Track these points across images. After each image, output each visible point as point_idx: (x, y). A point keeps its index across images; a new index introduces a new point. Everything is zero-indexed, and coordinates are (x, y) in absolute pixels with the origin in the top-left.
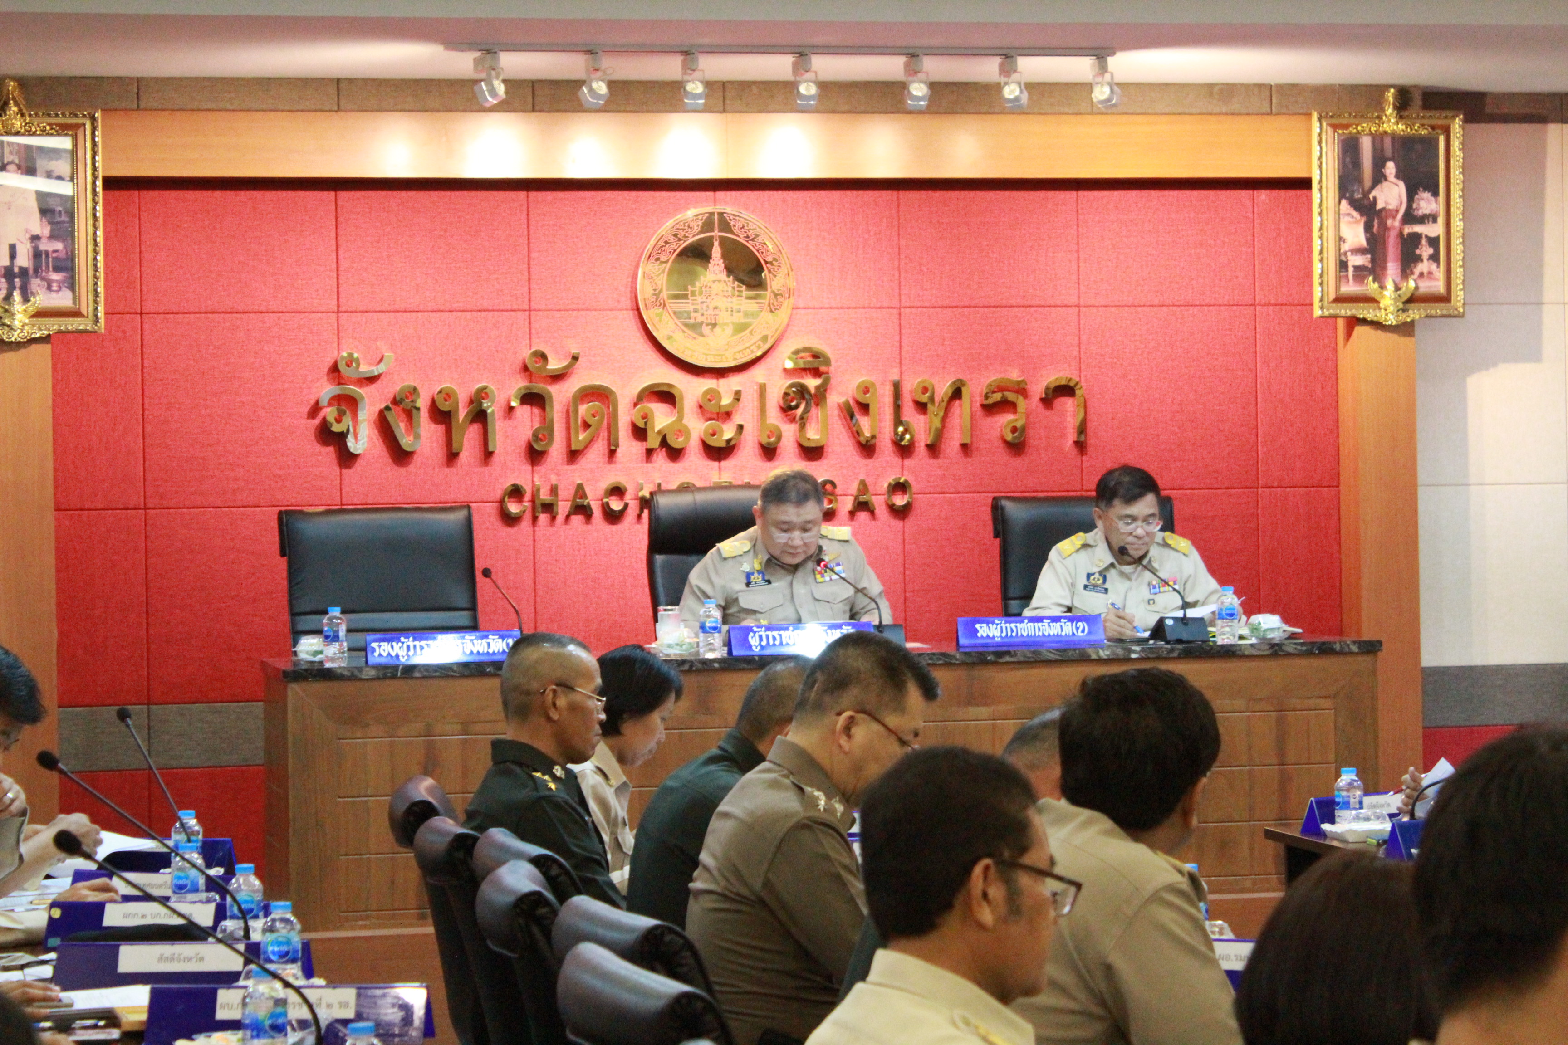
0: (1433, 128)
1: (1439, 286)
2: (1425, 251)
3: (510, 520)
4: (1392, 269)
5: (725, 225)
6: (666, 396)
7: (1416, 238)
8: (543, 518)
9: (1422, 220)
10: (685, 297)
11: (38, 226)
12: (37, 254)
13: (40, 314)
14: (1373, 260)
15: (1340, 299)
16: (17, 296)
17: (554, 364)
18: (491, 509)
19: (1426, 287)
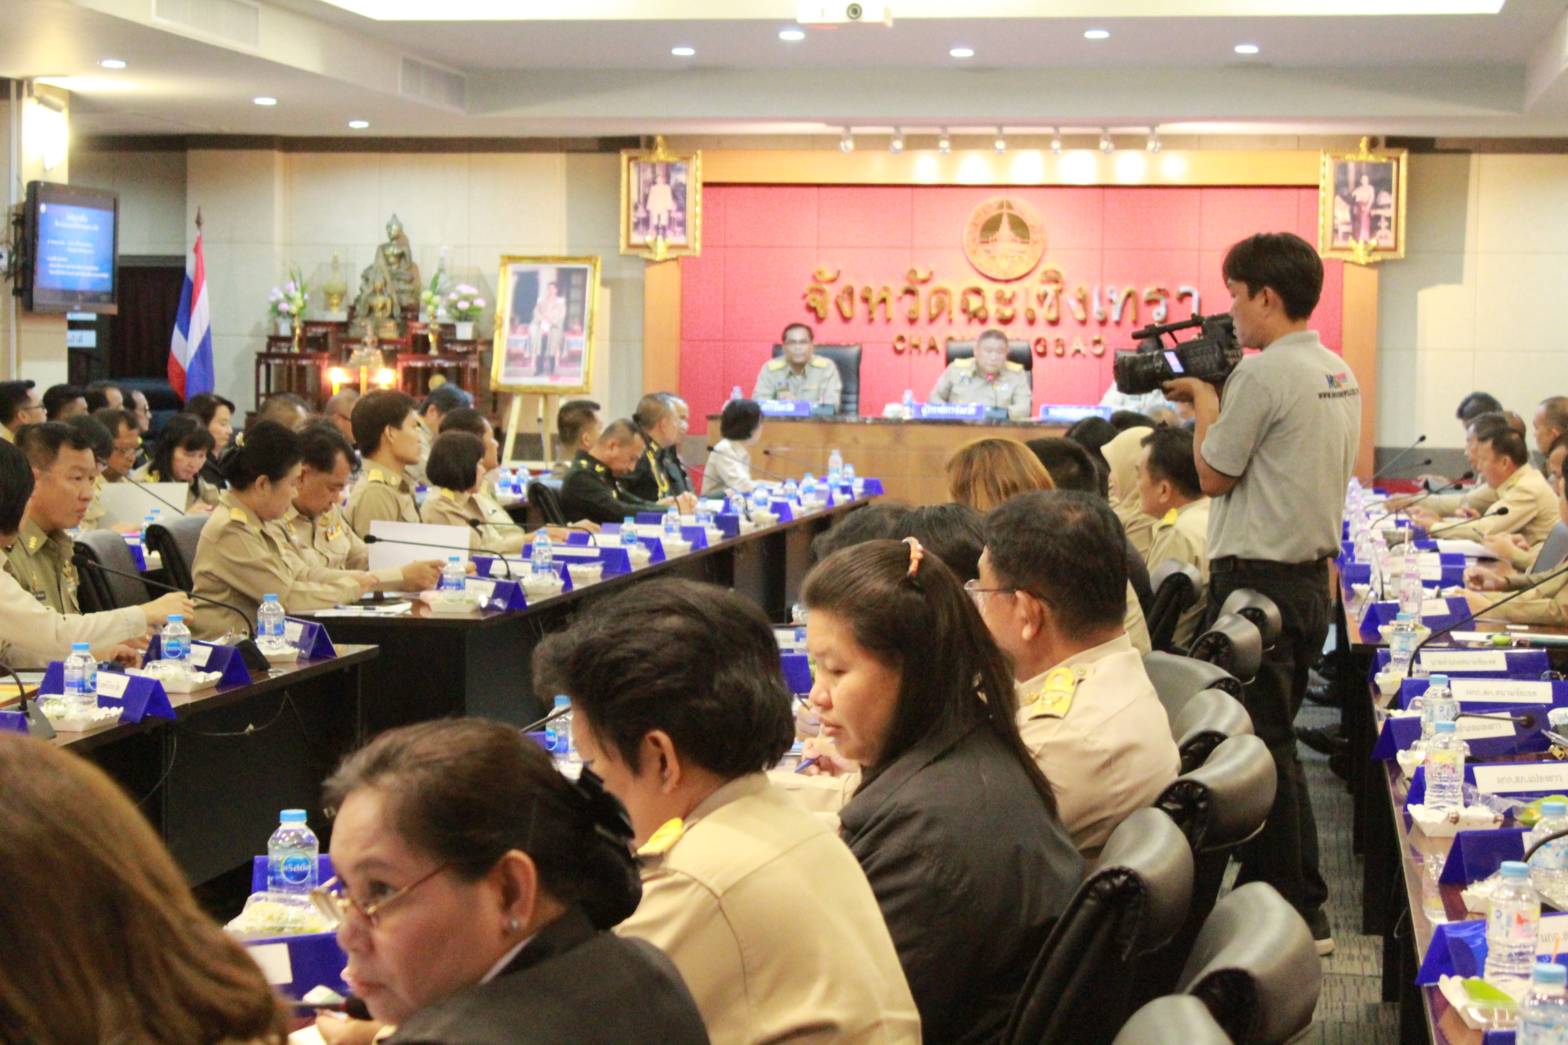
0: (1389, 158)
1: (1391, 243)
2: (1383, 224)
3: (899, 352)
4: (1364, 233)
5: (1010, 206)
6: (978, 292)
7: (1378, 218)
8: (915, 352)
9: (1382, 207)
10: (987, 242)
11: (671, 205)
12: (671, 220)
13: (672, 247)
14: (1354, 230)
15: (1333, 249)
16: (660, 238)
17: (922, 275)
18: (889, 346)
19: (1384, 243)
